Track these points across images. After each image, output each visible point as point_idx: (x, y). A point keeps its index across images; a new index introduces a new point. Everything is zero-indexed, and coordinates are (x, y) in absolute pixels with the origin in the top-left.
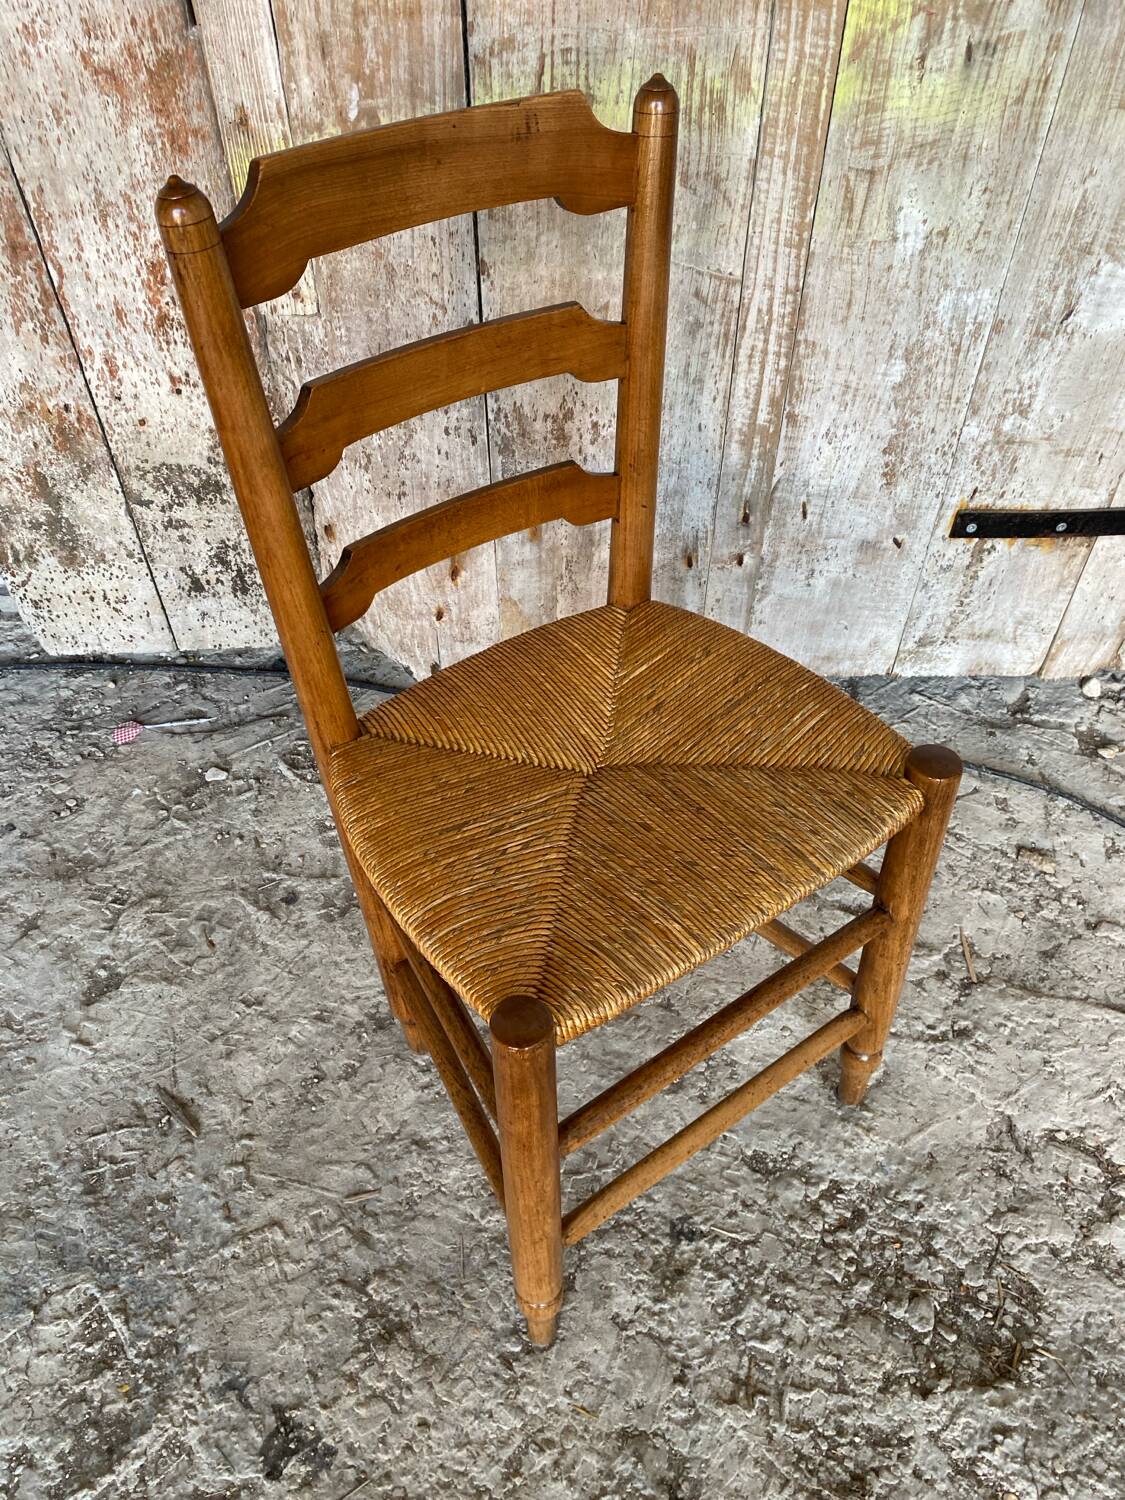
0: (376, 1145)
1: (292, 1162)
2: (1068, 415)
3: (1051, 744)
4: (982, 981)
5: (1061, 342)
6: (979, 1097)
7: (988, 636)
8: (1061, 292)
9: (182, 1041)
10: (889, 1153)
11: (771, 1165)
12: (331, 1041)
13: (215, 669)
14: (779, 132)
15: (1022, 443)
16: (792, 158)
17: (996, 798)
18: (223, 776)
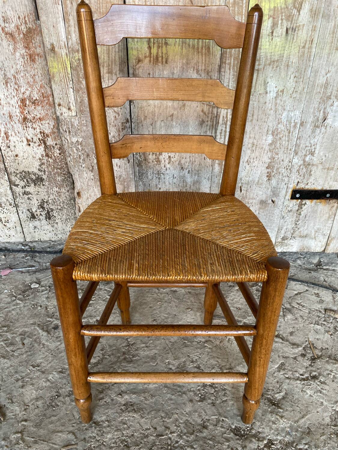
0: (78, 424)
1: (42, 432)
2: (327, 155)
3: (331, 275)
4: (319, 357)
5: (323, 129)
6: (325, 403)
7: (306, 236)
8: (322, 112)
9: (5, 381)
10: (291, 427)
11: (243, 432)
12: (64, 381)
13: (40, 252)
14: (228, 56)
15: (313, 165)
16: (232, 64)
17: (315, 293)
18: (37, 286)
